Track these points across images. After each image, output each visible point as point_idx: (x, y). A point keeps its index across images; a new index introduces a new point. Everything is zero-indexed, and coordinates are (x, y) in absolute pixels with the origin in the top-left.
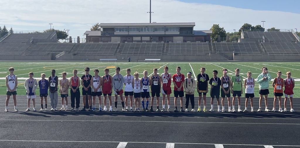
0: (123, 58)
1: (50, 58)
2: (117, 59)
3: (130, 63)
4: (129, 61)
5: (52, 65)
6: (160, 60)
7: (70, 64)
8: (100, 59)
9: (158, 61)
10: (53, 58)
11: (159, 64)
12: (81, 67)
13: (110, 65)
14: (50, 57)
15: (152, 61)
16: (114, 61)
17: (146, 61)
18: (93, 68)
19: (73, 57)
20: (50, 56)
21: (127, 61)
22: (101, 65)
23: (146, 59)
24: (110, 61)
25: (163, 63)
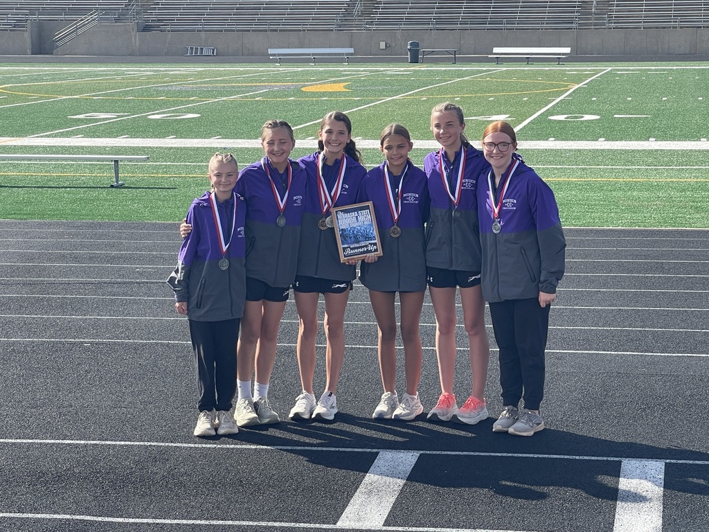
0: (382, 45)
1: (28, 45)
2: (351, 50)
3: (416, 67)
4: (415, 60)
5: (39, 78)
6: (567, 50)
7: (123, 73)
8: (270, 51)
9: (559, 60)
10: (43, 47)
11: (563, 73)
12: (179, 88)
13: (321, 78)
14: (26, 37)
15: (528, 60)
16: (337, 59)
17: (499, 60)
18: (238, 93)
19: (136, 39)
20: (27, 35)
21: (405, 60)
22: (276, 78)
23: (496, 50)
24: (318, 60)
25: (587, 68)
